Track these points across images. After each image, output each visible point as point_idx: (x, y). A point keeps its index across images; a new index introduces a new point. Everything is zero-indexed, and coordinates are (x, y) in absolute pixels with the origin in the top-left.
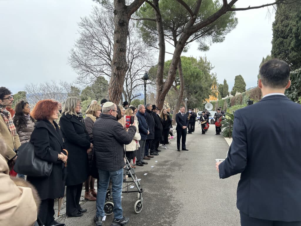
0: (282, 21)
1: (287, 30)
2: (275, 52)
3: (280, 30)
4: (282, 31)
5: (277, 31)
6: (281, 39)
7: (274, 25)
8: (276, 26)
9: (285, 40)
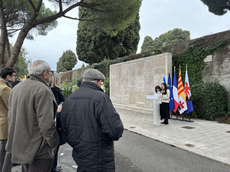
0: (83, 31)
1: (86, 37)
2: (79, 49)
3: (82, 36)
4: (83, 37)
5: (80, 36)
6: (83, 42)
7: (78, 32)
8: (79, 33)
9: (85, 43)
